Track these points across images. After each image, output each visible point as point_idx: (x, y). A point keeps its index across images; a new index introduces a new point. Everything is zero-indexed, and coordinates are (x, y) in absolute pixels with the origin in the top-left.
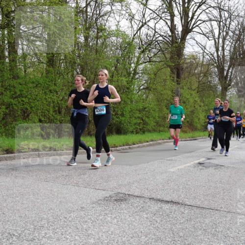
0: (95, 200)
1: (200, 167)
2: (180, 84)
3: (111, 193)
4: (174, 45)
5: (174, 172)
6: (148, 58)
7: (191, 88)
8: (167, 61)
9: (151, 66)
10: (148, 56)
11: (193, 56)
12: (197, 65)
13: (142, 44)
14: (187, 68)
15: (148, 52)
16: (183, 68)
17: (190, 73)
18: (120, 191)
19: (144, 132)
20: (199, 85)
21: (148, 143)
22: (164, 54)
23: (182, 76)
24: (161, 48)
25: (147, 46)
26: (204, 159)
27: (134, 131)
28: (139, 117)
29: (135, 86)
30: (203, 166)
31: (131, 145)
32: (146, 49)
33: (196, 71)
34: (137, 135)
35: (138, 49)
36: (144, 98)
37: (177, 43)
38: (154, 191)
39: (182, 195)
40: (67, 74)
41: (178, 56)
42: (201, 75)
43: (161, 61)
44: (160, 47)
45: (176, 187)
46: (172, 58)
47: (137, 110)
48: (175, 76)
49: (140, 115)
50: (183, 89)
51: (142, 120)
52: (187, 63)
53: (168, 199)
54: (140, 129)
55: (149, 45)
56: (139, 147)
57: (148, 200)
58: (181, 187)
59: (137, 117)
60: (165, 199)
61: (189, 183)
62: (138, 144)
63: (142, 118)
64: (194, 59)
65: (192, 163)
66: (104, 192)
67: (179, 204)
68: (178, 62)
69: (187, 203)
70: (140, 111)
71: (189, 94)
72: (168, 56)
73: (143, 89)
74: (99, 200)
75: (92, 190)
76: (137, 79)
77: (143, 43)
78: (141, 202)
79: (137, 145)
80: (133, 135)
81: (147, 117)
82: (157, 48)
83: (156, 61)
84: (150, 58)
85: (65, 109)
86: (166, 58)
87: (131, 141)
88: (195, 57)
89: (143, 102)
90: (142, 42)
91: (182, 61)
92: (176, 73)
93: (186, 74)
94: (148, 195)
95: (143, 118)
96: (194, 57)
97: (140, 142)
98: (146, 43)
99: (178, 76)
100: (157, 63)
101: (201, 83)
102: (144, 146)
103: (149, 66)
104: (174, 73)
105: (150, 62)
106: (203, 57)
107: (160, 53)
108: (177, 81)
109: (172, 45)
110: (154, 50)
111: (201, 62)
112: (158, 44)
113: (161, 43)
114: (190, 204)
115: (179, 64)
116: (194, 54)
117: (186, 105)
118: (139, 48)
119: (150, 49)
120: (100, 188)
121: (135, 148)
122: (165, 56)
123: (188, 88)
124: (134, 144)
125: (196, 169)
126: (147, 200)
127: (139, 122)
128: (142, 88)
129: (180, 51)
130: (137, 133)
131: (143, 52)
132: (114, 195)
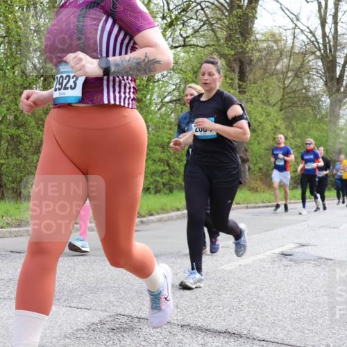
0: (70, 331)
1: (285, 261)
2: (244, 92)
3: (102, 315)
4: (235, 12)
5: (230, 272)
6: (180, 38)
7: (268, 102)
8: (219, 46)
9: (186, 55)
10: (181, 36)
11: (273, 35)
12: (281, 54)
13: (169, 9)
14: (260, 60)
15: (181, 26)
16: (251, 61)
17: (265, 70)
18: (120, 310)
19: (171, 190)
20: (283, 96)
21: (179, 213)
22: (213, 30)
23: (251, 77)
24: (208, 19)
25: (180, 13)
26: (293, 246)
27: (151, 186)
28: (161, 160)
29: (155, 96)
30: (291, 260)
31: (144, 216)
32: (177, 19)
33: (278, 67)
34: (158, 194)
35: (160, 20)
36: (173, 120)
37: (240, 7)
38: (192, 309)
39: (247, 319)
40: (13, 67)
41: (242, 34)
42: (290, 74)
43: (208, 45)
44: (206, 15)
45: (235, 303)
46: (229, 38)
47: (157, 145)
48: (236, 76)
49: (163, 156)
50: (252, 102)
51: (168, 165)
52: (260, 51)
53: (219, 327)
54: (164, 184)
55: (183, 10)
56: (160, 220)
57: (179, 329)
58: (246, 302)
59: (157, 159)
60: (213, 326)
61: (262, 294)
62: (158, 213)
63: (167, 162)
64: (276, 42)
65: (268, 253)
66: (87, 314)
67: (241, 337)
68: (242, 47)
69: (258, 335)
70: (163, 147)
71: (265, 114)
72: (222, 34)
73: (171, 102)
74: (78, 330)
75: (64, 309)
76: (158, 81)
77: (171, 8)
78: (165, 333)
79: (158, 217)
80: (150, 196)
81: (179, 159)
82: (200, 17)
83: (198, 46)
84: (185, 38)
85: (8, 141)
86: (218, 40)
87: (145, 208)
88: (277, 36)
89: (170, 129)
90: (168, 4)
91: (250, 46)
92: (237, 70)
93: (259, 73)
94: (179, 318)
95: (171, 162)
96: (275, 38)
97: (164, 210)
98: (177, 6)
99: (242, 76)
100: (199, 49)
101: (288, 90)
102: (170, 219)
103: (182, 54)
104: (233, 71)
105: (184, 46)
106: (294, 37)
107: (205, 27)
108: (240, 87)
109: (230, 11)
110: (193, 21)
111: (288, 48)
112: (203, 9)
113: (207, 7)
114: (264, 338)
115: (244, 52)
116: (276, 31)
117: (257, 136)
118: (164, 18)
119: (185, 19)
120: (80, 305)
121: (153, 222)
122: (216, 35)
123: (262, 102)
124: (151, 215)
125: (276, 265)
126: (177, 329)
127: (161, 168)
128: (167, 99)
129: (247, 24)
130: (157, 191)
131: (171, 25)
132: (109, 319)
